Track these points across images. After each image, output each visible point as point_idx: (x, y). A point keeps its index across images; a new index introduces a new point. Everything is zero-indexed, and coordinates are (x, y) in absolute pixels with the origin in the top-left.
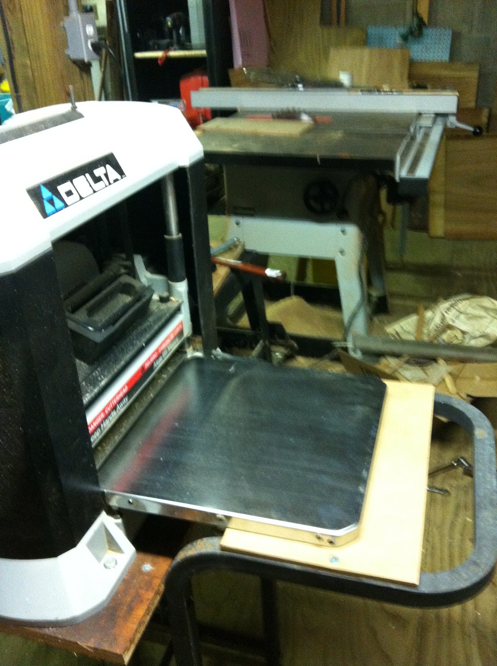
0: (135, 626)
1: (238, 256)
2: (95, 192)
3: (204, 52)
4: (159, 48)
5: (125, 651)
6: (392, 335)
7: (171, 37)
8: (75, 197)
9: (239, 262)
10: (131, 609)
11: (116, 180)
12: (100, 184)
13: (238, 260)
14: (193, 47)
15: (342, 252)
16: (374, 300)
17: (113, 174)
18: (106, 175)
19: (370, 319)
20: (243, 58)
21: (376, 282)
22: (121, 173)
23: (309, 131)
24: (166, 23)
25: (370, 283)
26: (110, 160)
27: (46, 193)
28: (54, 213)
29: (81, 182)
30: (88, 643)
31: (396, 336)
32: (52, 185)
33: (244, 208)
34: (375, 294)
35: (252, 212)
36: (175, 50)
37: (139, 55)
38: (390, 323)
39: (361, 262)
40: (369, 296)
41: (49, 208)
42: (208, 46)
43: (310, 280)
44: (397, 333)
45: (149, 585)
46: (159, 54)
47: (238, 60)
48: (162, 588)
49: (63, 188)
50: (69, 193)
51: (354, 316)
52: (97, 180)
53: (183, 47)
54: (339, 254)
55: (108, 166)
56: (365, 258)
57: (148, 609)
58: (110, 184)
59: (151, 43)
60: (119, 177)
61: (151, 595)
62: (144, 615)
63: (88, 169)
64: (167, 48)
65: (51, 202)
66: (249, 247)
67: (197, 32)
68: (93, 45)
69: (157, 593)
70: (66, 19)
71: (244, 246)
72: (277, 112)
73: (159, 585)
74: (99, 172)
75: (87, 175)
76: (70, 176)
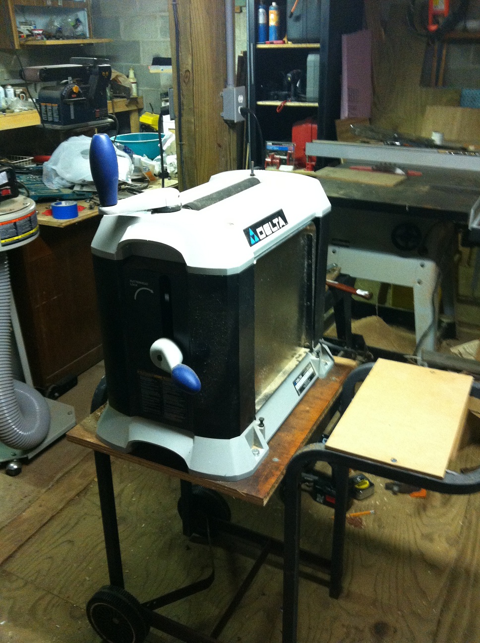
0: (270, 487)
1: (335, 277)
2: (273, 232)
3: (316, 105)
4: (278, 99)
5: (265, 497)
6: (455, 354)
7: (289, 90)
8: (264, 235)
9: (336, 283)
10: (267, 478)
11: (283, 226)
12: (276, 228)
13: (336, 280)
14: (307, 100)
15: (419, 283)
16: (444, 325)
17: (282, 222)
18: (278, 223)
19: (438, 342)
20: (349, 111)
21: (447, 310)
22: (286, 221)
23: (401, 183)
24: (286, 77)
25: (441, 311)
26: (280, 214)
27: (251, 233)
28: (255, 244)
29: (267, 227)
30: (243, 490)
31: (459, 355)
32: (254, 227)
33: (341, 240)
34: (446, 320)
35: (348, 244)
36: (291, 101)
37: (260, 103)
38: (455, 345)
39: (435, 292)
40: (440, 322)
41: (253, 241)
42: (320, 100)
43: (389, 304)
44: (460, 354)
45: (277, 468)
46: (278, 103)
47: (345, 113)
48: (285, 472)
49: (258, 230)
50: (261, 233)
51: (425, 335)
52: (274, 225)
53: (299, 99)
54: (418, 284)
55: (279, 217)
56: (439, 289)
57: (277, 480)
58: (280, 228)
59: (272, 93)
60: (284, 224)
61: (279, 473)
62: (274, 483)
63: (269, 219)
64: (285, 99)
65: (253, 237)
66: (343, 272)
67: (312, 87)
68: (241, 110)
69: (282, 473)
70: (224, 90)
71: (340, 270)
72: (376, 166)
73: (283, 470)
74: (275, 221)
75: (270, 223)
76: (261, 223)
